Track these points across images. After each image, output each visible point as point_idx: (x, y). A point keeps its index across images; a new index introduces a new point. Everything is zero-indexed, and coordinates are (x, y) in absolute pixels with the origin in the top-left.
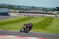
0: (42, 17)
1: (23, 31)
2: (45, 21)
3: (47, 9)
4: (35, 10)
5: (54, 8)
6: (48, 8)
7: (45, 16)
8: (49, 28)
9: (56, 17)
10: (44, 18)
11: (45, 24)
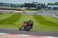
0: (10, 13)
1: (23, 29)
2: (13, 17)
3: (15, 6)
4: (3, 7)
5: (22, 4)
6: (16, 4)
7: (14, 12)
8: (17, 24)
9: (24, 13)
10: (12, 14)
11: (14, 20)
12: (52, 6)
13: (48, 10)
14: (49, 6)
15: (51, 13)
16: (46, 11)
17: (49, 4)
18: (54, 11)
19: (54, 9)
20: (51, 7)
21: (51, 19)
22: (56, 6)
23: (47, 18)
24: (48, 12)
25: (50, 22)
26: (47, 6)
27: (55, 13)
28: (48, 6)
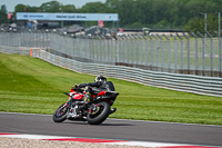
12: (33, 18)
13: (19, 31)
14: (20, 16)
15: (30, 44)
16: (8, 34)
17: (20, 8)
18: (42, 36)
19: (40, 27)
20: (30, 19)
21: (30, 65)
22: (47, 16)
23: (14, 63)
24: (19, 38)
25: (25, 76)
26: (14, 15)
27: (43, 44)
28: (18, 14)
